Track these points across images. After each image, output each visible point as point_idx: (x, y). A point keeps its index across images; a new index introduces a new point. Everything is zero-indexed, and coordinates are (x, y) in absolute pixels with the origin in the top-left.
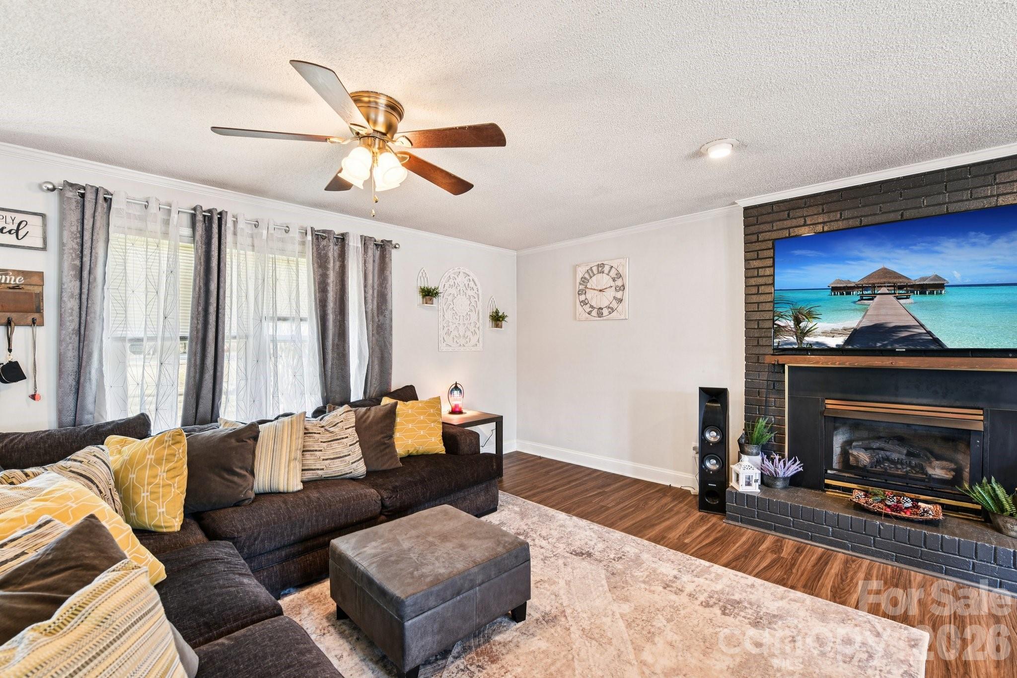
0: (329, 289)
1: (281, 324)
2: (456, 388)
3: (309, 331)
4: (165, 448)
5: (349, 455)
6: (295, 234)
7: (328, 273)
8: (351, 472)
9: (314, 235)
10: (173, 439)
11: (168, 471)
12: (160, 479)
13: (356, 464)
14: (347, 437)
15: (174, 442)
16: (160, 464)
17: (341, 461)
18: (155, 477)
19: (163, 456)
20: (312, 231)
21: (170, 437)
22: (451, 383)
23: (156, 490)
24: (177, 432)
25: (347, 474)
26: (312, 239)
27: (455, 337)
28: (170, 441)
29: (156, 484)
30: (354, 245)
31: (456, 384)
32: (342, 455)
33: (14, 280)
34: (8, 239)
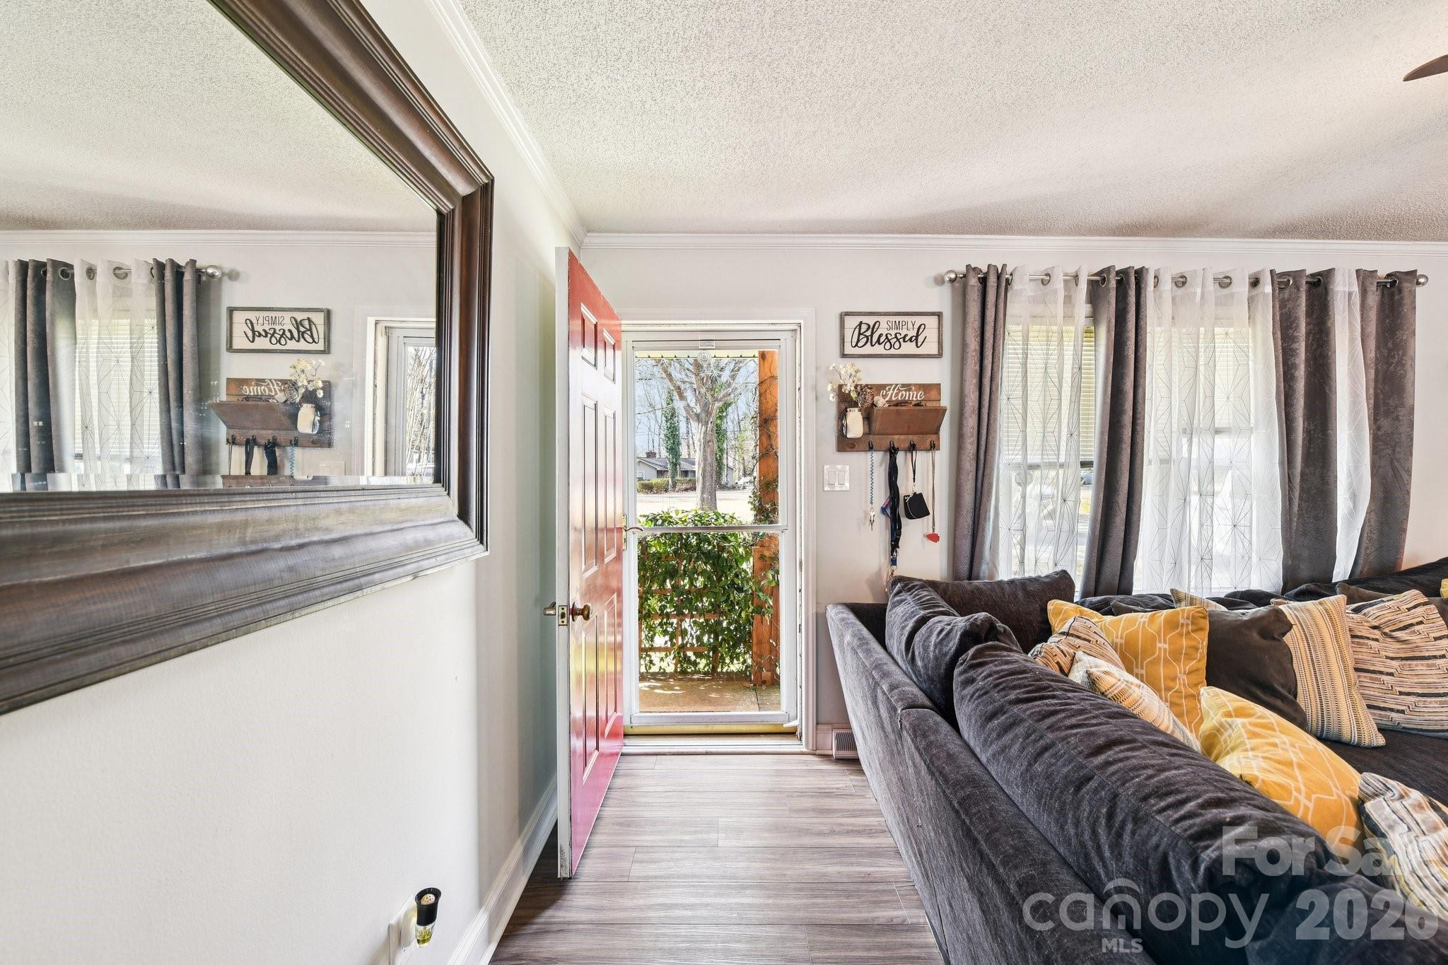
0: (1297, 374)
1: (1220, 441)
4: (1181, 635)
6: (1241, 287)
7: (1295, 346)
9: (1276, 283)
10: (1193, 623)
11: (1190, 673)
12: (1180, 684)
15: (1195, 627)
16: (1177, 660)
18: (1174, 679)
19: (1182, 649)
20: (1272, 277)
21: (1188, 618)
23: (1177, 701)
24: (1198, 612)
26: (1274, 290)
28: (1187, 624)
29: (1176, 692)
30: (1344, 289)
33: (916, 396)
34: (909, 348)
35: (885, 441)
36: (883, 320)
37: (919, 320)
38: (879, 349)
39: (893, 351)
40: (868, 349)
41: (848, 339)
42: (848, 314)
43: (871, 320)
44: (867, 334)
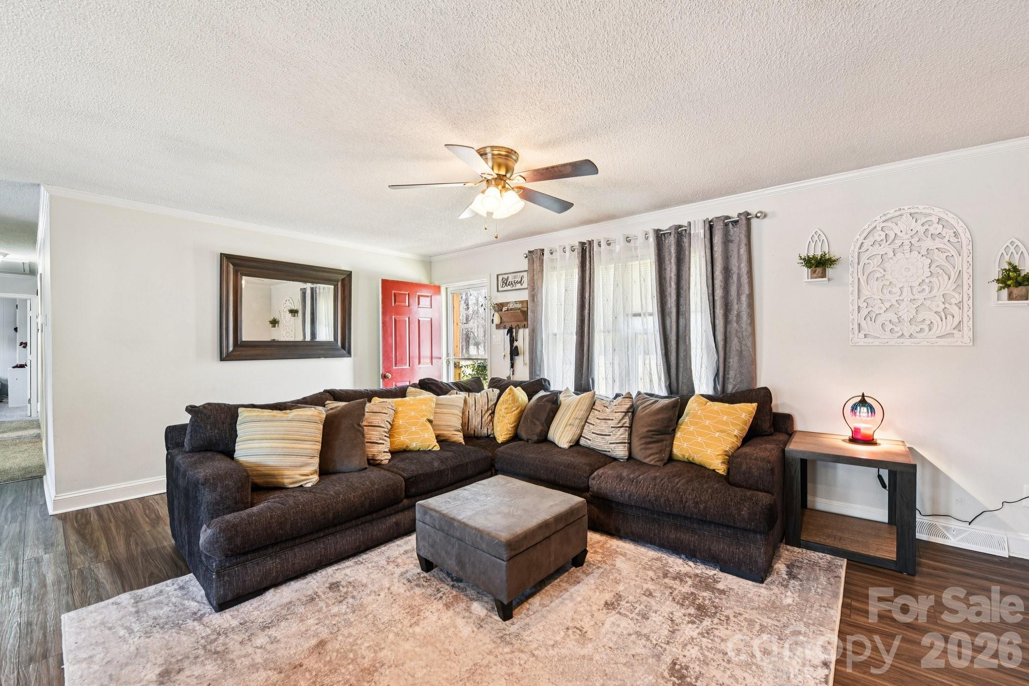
2: (863, 402)
3: (652, 324)
5: (610, 435)
8: (609, 452)
13: (614, 445)
14: (612, 420)
17: (602, 438)
20: (655, 233)
22: (853, 393)
25: (606, 451)
27: (887, 323)
31: (863, 396)
32: (603, 433)
33: (519, 306)
34: (519, 286)
35: (508, 326)
36: (510, 276)
37: (521, 274)
38: (509, 288)
39: (514, 288)
40: (506, 288)
41: (499, 285)
42: (500, 275)
43: (506, 277)
44: (506, 282)
